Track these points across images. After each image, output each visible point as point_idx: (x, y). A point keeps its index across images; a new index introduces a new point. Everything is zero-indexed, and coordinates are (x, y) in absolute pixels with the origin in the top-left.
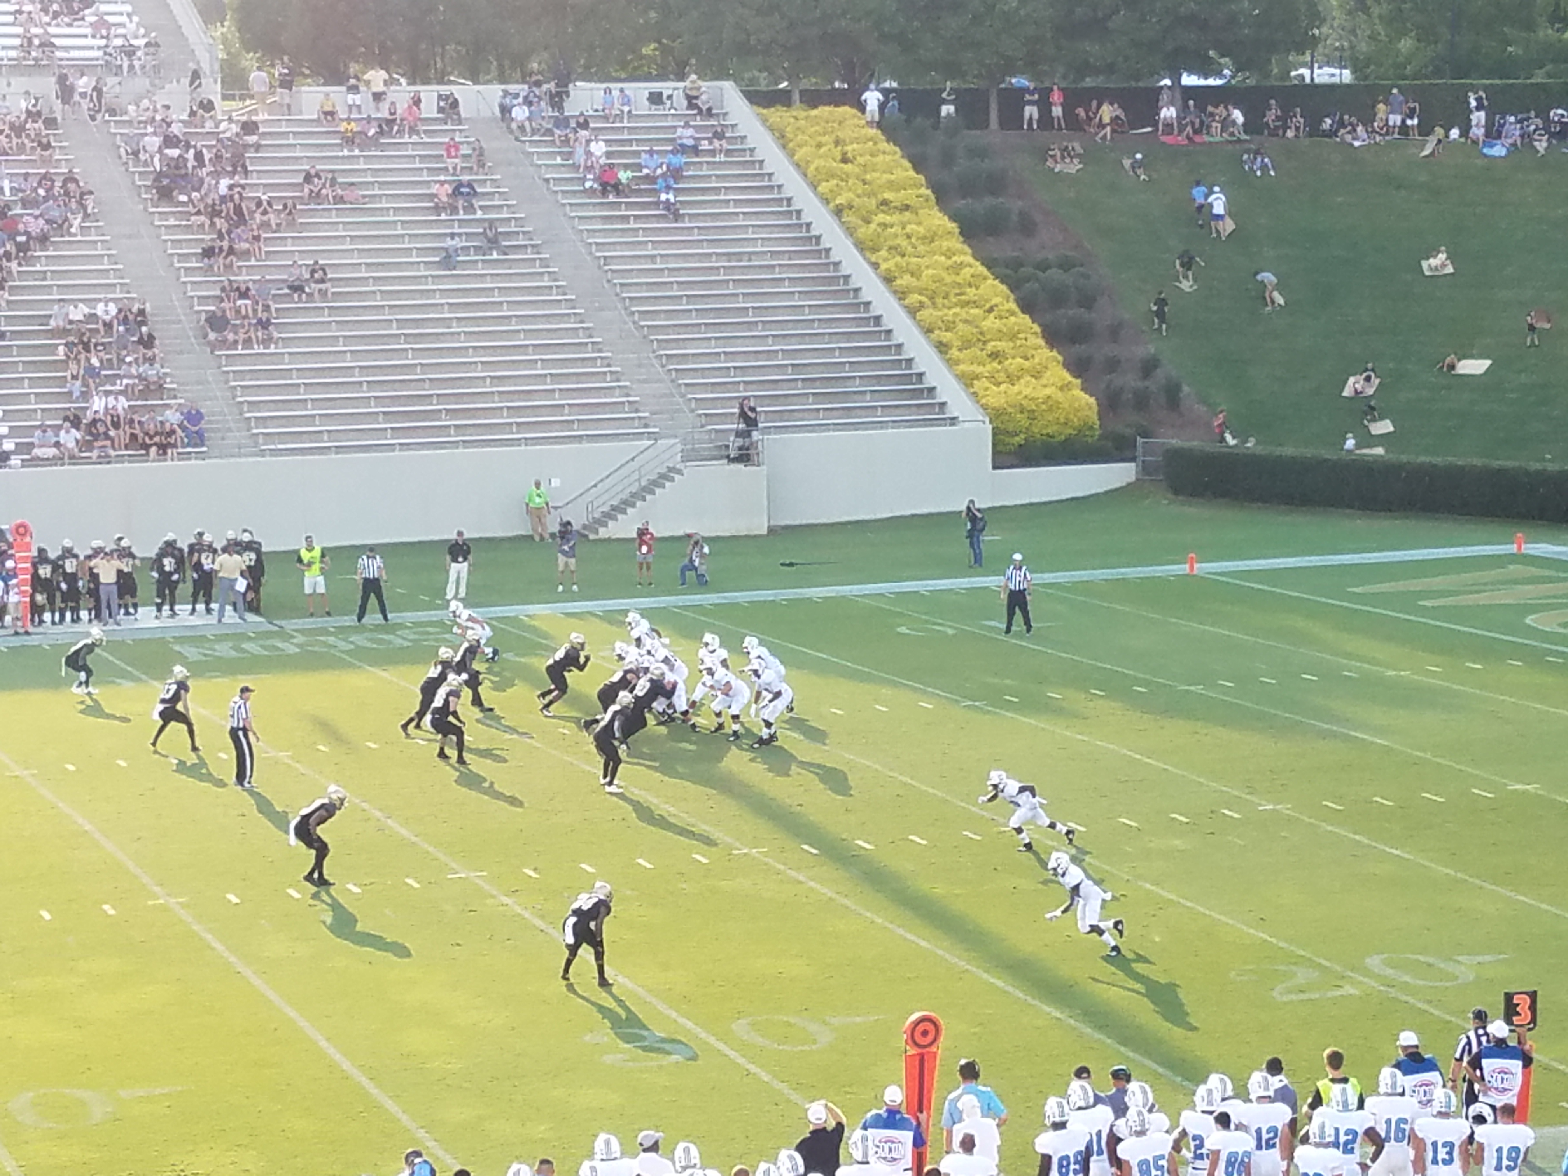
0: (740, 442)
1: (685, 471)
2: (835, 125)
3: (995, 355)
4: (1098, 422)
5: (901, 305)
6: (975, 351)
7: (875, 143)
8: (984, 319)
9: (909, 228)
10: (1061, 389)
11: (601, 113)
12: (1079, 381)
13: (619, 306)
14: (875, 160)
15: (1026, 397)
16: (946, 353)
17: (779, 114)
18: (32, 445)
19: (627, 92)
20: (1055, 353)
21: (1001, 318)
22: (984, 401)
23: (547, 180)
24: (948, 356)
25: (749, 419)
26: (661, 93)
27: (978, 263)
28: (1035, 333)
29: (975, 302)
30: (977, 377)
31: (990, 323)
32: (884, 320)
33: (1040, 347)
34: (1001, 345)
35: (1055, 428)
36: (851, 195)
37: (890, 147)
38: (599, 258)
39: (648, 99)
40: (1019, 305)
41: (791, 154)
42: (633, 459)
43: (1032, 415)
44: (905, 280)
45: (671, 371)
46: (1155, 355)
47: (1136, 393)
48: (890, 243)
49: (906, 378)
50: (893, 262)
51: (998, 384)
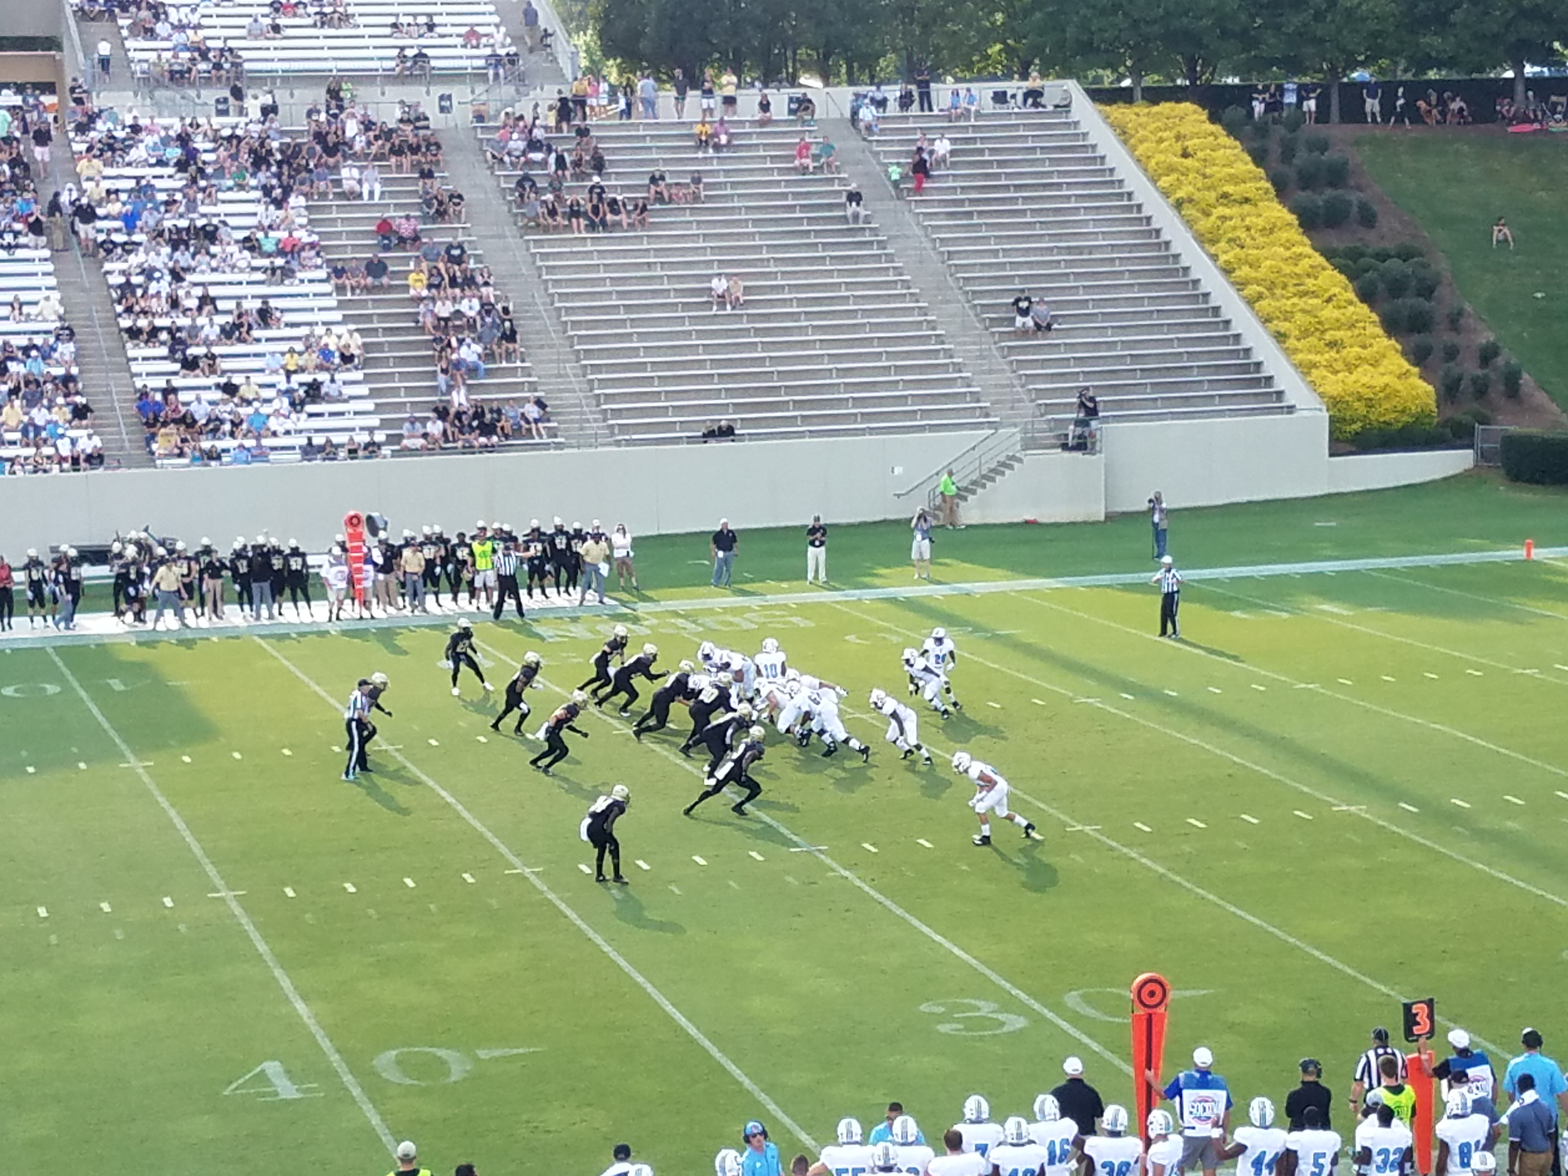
0: (1079, 430)
1: (1025, 460)
2: (1176, 121)
3: (1332, 344)
4: (1436, 410)
5: (1239, 296)
6: (1312, 340)
7: (1216, 138)
8: (1322, 309)
9: (1248, 221)
10: (1399, 377)
11: (946, 112)
12: (1416, 370)
13: (962, 299)
14: (1214, 154)
15: (1364, 385)
16: (1285, 342)
17: (1121, 110)
18: (401, 436)
19: (974, 92)
20: (1393, 342)
21: (1339, 307)
22: (1321, 390)
24: (1286, 346)
25: (1088, 408)
26: (1005, 93)
27: (1317, 254)
28: (1373, 322)
29: (1313, 292)
30: (1314, 365)
31: (1329, 313)
32: (1223, 310)
33: (1378, 336)
34: (1339, 334)
35: (1393, 416)
36: (1191, 189)
37: (1230, 141)
38: (943, 253)
39: (992, 98)
40: (1357, 295)
41: (1132, 150)
42: (973, 448)
43: (1370, 403)
44: (1244, 271)
45: (1011, 362)
46: (1494, 344)
47: (1475, 381)
48: (1230, 235)
49: (1244, 368)
50: (1232, 254)
51: (1336, 373)
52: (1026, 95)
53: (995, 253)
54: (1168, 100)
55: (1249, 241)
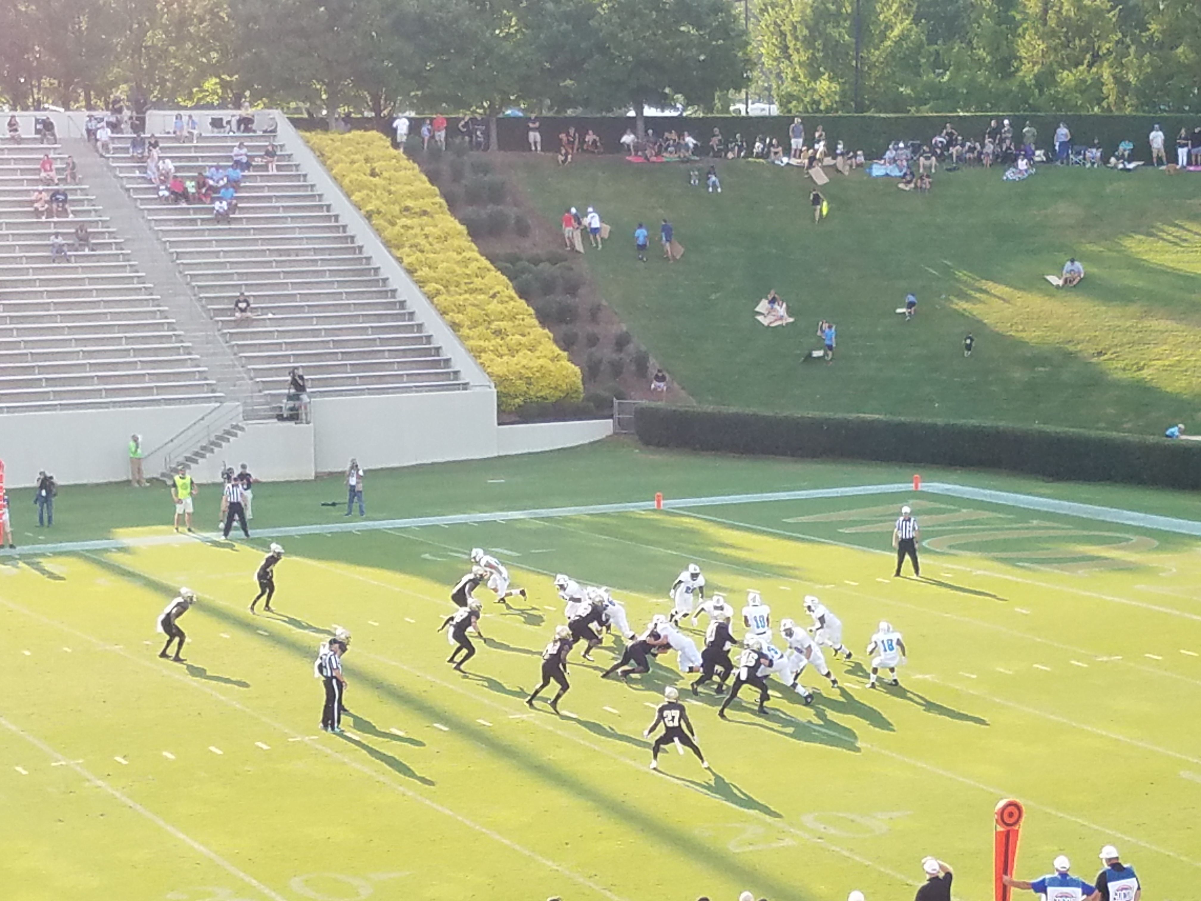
0: (291, 404)
1: (247, 428)
2: (365, 146)
3: (498, 333)
4: (581, 386)
5: (421, 291)
6: (482, 329)
7: (398, 161)
8: (488, 304)
9: (427, 230)
10: (552, 360)
11: (172, 135)
12: (565, 354)
13: (189, 292)
14: (397, 174)
15: (524, 366)
16: (459, 331)
17: (319, 136)
19: (194, 118)
20: (547, 331)
21: (502, 302)
22: (489, 370)
23: (128, 190)
24: (460, 334)
25: (298, 385)
26: (221, 120)
27: (483, 259)
28: (530, 315)
29: (481, 290)
30: (484, 351)
31: (494, 306)
32: (408, 304)
33: (534, 326)
34: (502, 324)
35: (548, 391)
36: (378, 203)
37: (410, 164)
38: (172, 253)
39: (211, 124)
40: (516, 292)
41: (330, 169)
42: (203, 418)
43: (529, 381)
44: (424, 272)
45: (233, 346)
46: (627, 332)
47: (612, 364)
48: (412, 242)
49: (427, 352)
50: (414, 257)
51: (501, 356)
52: (240, 122)
53: (216, 254)
54: (359, 129)
55: (428, 247)
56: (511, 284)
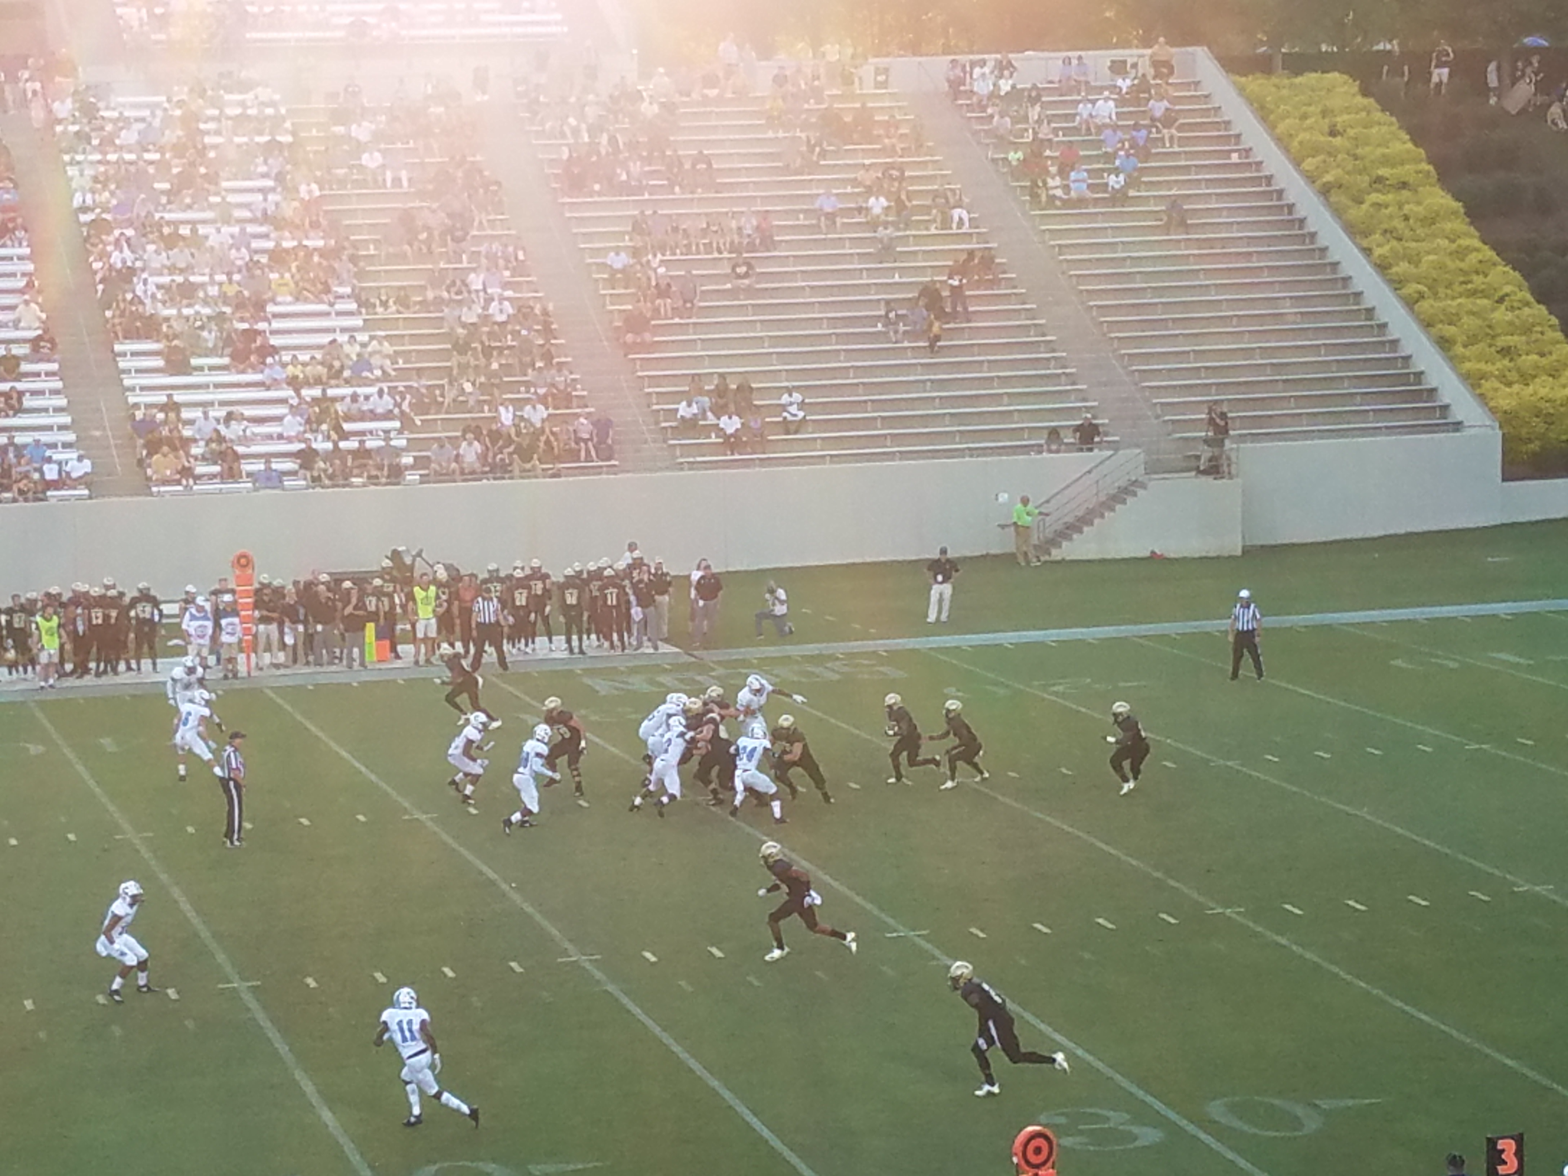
0: (1210, 451)
1: (1150, 485)
2: (1323, 94)
3: (1505, 352)
5: (1397, 296)
6: (1483, 347)
7: (1369, 113)
8: (1494, 310)
9: (1407, 208)
11: (1056, 85)
13: (1075, 299)
14: (1369, 132)
15: (1542, 398)
16: (1449, 350)
17: (1260, 81)
18: (430, 459)
19: (1087, 61)
21: (1512, 309)
22: (1492, 404)
24: (1451, 353)
25: (1219, 426)
26: (1124, 62)
27: (1486, 247)
28: (1552, 325)
29: (1482, 291)
30: (1483, 376)
31: (1501, 315)
32: (1377, 312)
33: (1558, 342)
34: (1512, 340)
36: (1340, 172)
37: (1386, 117)
38: (1053, 246)
39: (1110, 68)
40: (1532, 294)
41: (1272, 127)
42: (1089, 472)
43: (1549, 420)
44: (1401, 268)
45: (1133, 372)
48: (1385, 226)
49: (1403, 378)
50: (1387, 248)
51: (1509, 384)
54: (1312, 69)
55: (1407, 233)
56: (1526, 284)
